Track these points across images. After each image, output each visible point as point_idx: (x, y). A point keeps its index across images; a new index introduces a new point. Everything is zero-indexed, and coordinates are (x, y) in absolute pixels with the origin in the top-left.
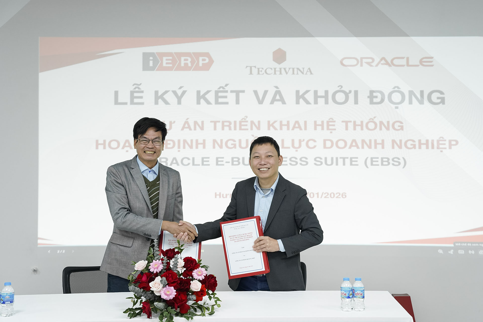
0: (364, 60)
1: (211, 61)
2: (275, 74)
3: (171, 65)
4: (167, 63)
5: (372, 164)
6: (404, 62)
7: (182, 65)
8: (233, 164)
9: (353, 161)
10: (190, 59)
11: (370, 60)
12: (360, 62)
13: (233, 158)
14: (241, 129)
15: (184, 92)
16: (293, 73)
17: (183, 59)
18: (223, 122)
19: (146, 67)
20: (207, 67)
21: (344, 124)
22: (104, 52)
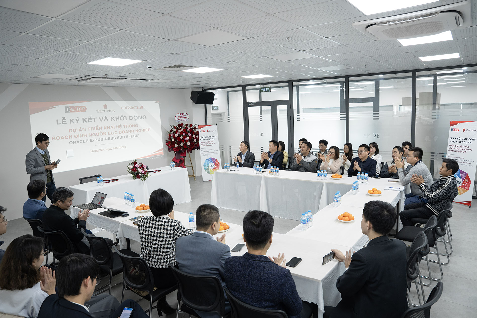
0: (127, 107)
1: (86, 109)
2: (105, 112)
3: (74, 110)
4: (73, 110)
5: (131, 137)
6: (136, 108)
7: (78, 110)
8: (95, 141)
9: (127, 137)
10: (80, 108)
11: (129, 107)
12: (126, 108)
13: (95, 139)
14: (96, 130)
15: (79, 119)
16: (110, 112)
17: (77, 108)
18: (91, 128)
19: (66, 111)
20: (85, 111)
21: (124, 126)
22: (53, 106)
